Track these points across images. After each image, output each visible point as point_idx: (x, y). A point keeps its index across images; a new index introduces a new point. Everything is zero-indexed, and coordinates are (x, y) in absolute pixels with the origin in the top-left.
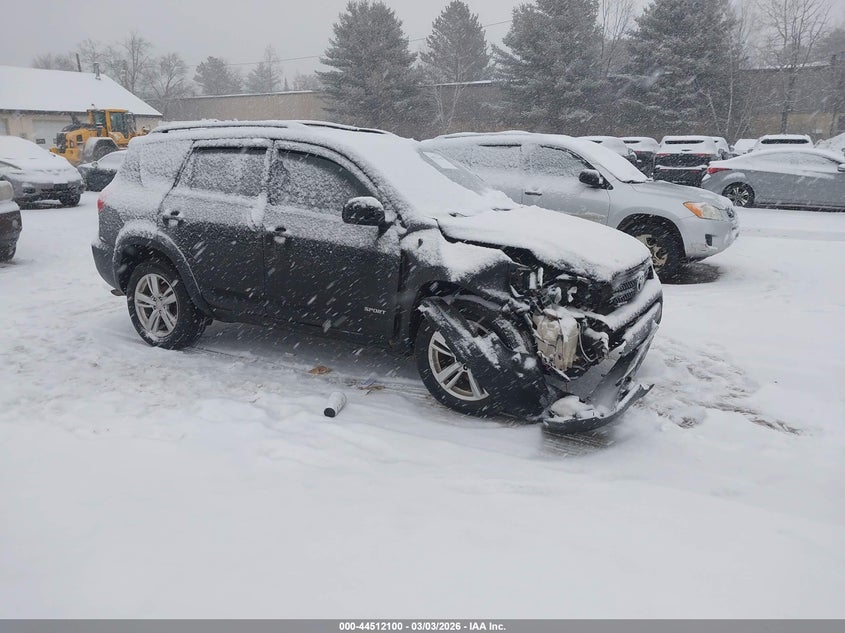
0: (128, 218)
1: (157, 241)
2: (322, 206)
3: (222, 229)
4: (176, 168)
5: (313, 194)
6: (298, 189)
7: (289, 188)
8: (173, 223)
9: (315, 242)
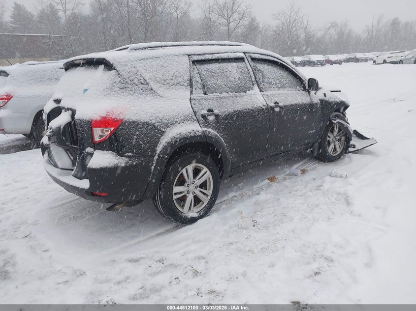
0: (167, 126)
1: (205, 136)
2: (283, 87)
3: (245, 113)
4: (187, 77)
5: (278, 82)
6: (271, 80)
7: (266, 80)
8: (211, 118)
9: (292, 105)
